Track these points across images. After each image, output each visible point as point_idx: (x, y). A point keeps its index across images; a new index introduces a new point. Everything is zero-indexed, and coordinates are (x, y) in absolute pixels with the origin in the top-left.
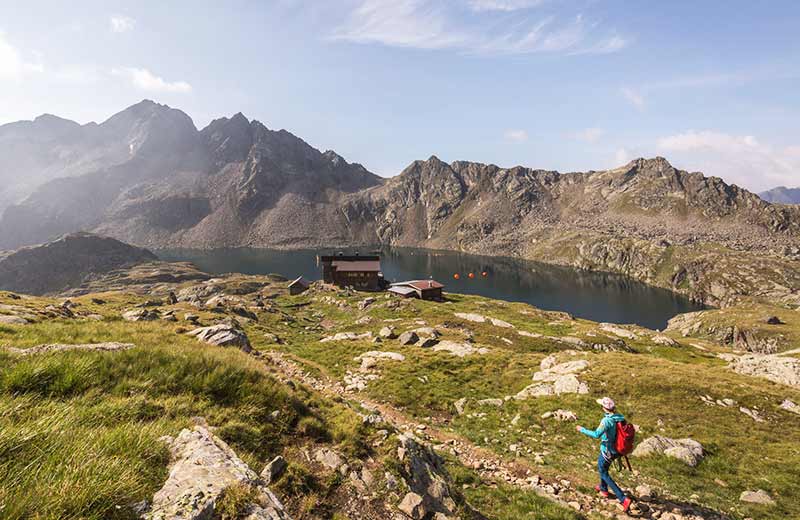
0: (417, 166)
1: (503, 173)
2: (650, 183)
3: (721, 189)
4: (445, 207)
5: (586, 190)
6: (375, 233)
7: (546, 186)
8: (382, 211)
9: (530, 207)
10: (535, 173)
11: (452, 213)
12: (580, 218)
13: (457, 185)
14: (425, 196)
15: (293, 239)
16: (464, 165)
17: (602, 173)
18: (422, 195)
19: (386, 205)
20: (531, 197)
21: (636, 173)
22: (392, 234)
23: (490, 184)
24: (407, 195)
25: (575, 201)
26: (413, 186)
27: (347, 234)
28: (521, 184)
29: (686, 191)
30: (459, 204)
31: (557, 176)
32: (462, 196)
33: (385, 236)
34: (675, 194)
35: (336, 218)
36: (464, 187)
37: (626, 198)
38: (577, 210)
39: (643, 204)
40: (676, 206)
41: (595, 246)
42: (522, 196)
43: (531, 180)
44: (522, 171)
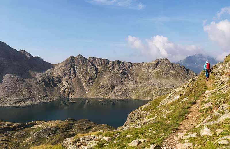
0: (72, 59)
1: (111, 63)
2: (164, 67)
3: (185, 70)
4: (91, 78)
5: (143, 70)
6: (59, 92)
7: (128, 68)
8: (60, 82)
9: (125, 77)
10: (123, 63)
11: (94, 81)
12: (144, 81)
13: (93, 68)
14: (79, 73)
15: (23, 99)
16: (94, 59)
17: (147, 63)
18: (77, 73)
19: (61, 78)
20: (125, 73)
21: (159, 63)
22: (69, 92)
23: (107, 68)
24: (70, 73)
25: (140, 74)
26: (72, 69)
27: (47, 94)
28: (120, 68)
29: (175, 71)
30: (96, 77)
31: (131, 65)
32: (97, 73)
33: (66, 94)
34: (173, 71)
35: (38, 86)
36: (97, 69)
37: (158, 73)
38: (142, 78)
39: (164, 75)
40: (174, 76)
41: (159, 92)
42: (121, 73)
43: (123, 66)
44: (119, 62)
